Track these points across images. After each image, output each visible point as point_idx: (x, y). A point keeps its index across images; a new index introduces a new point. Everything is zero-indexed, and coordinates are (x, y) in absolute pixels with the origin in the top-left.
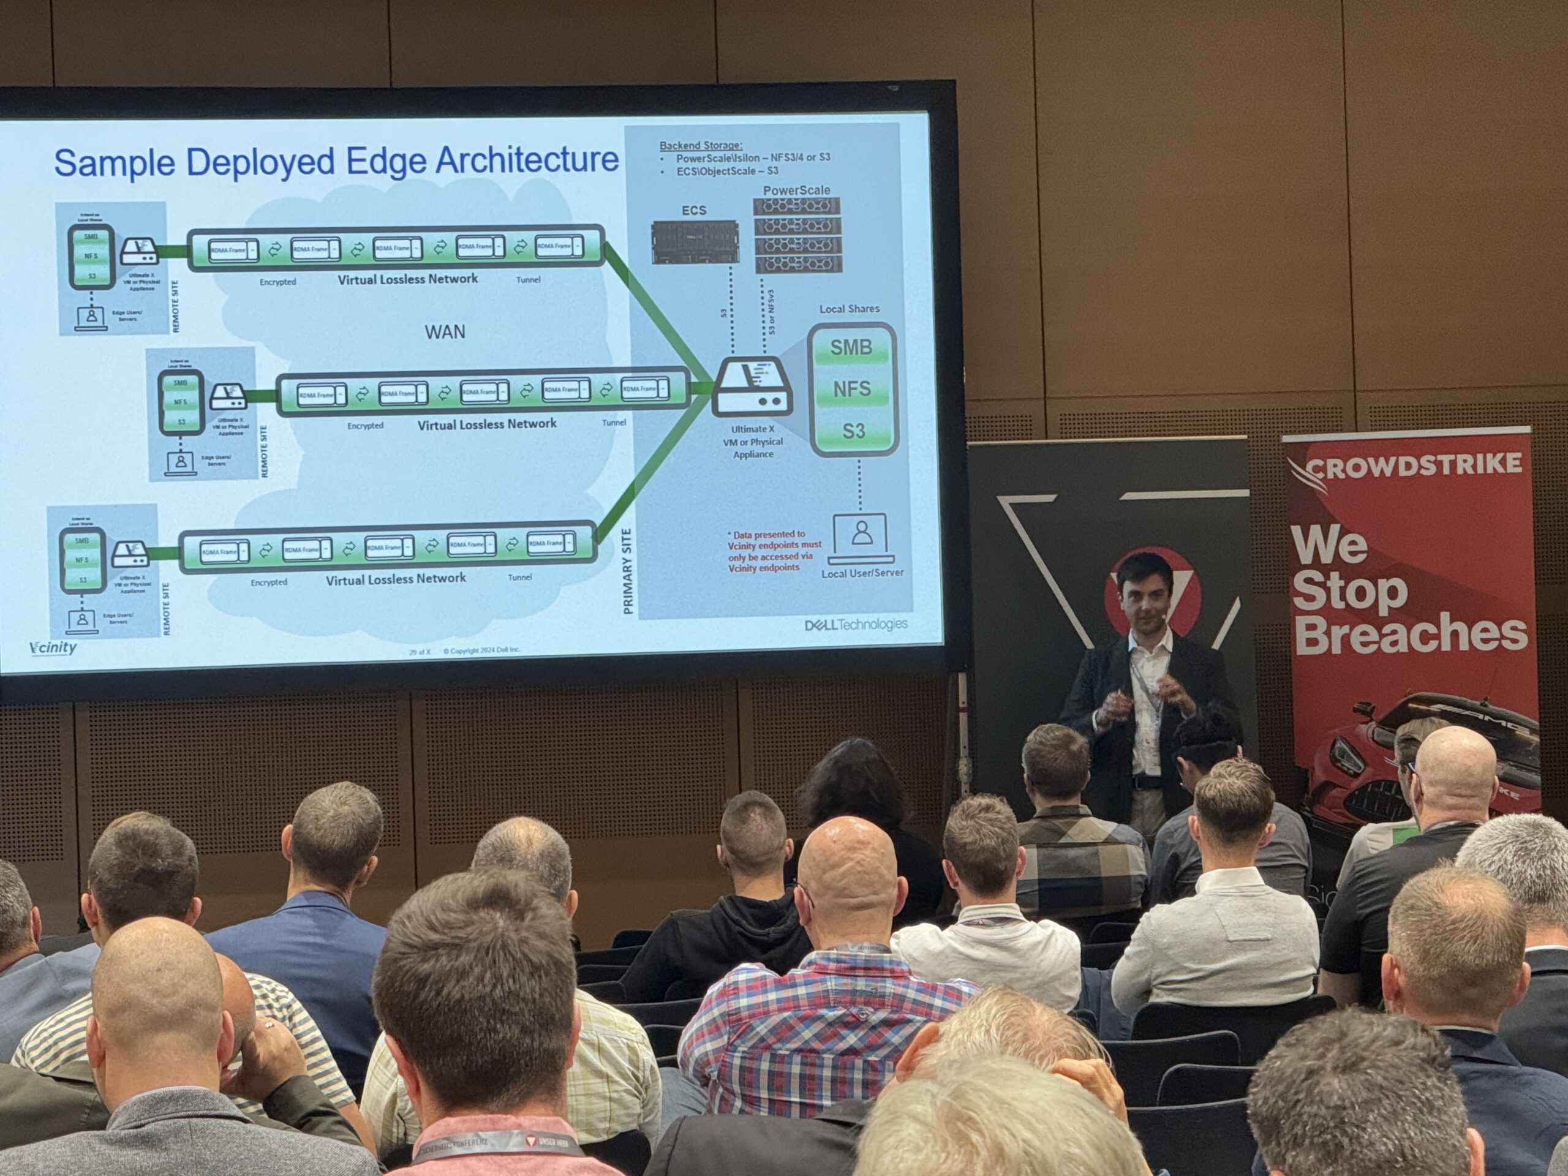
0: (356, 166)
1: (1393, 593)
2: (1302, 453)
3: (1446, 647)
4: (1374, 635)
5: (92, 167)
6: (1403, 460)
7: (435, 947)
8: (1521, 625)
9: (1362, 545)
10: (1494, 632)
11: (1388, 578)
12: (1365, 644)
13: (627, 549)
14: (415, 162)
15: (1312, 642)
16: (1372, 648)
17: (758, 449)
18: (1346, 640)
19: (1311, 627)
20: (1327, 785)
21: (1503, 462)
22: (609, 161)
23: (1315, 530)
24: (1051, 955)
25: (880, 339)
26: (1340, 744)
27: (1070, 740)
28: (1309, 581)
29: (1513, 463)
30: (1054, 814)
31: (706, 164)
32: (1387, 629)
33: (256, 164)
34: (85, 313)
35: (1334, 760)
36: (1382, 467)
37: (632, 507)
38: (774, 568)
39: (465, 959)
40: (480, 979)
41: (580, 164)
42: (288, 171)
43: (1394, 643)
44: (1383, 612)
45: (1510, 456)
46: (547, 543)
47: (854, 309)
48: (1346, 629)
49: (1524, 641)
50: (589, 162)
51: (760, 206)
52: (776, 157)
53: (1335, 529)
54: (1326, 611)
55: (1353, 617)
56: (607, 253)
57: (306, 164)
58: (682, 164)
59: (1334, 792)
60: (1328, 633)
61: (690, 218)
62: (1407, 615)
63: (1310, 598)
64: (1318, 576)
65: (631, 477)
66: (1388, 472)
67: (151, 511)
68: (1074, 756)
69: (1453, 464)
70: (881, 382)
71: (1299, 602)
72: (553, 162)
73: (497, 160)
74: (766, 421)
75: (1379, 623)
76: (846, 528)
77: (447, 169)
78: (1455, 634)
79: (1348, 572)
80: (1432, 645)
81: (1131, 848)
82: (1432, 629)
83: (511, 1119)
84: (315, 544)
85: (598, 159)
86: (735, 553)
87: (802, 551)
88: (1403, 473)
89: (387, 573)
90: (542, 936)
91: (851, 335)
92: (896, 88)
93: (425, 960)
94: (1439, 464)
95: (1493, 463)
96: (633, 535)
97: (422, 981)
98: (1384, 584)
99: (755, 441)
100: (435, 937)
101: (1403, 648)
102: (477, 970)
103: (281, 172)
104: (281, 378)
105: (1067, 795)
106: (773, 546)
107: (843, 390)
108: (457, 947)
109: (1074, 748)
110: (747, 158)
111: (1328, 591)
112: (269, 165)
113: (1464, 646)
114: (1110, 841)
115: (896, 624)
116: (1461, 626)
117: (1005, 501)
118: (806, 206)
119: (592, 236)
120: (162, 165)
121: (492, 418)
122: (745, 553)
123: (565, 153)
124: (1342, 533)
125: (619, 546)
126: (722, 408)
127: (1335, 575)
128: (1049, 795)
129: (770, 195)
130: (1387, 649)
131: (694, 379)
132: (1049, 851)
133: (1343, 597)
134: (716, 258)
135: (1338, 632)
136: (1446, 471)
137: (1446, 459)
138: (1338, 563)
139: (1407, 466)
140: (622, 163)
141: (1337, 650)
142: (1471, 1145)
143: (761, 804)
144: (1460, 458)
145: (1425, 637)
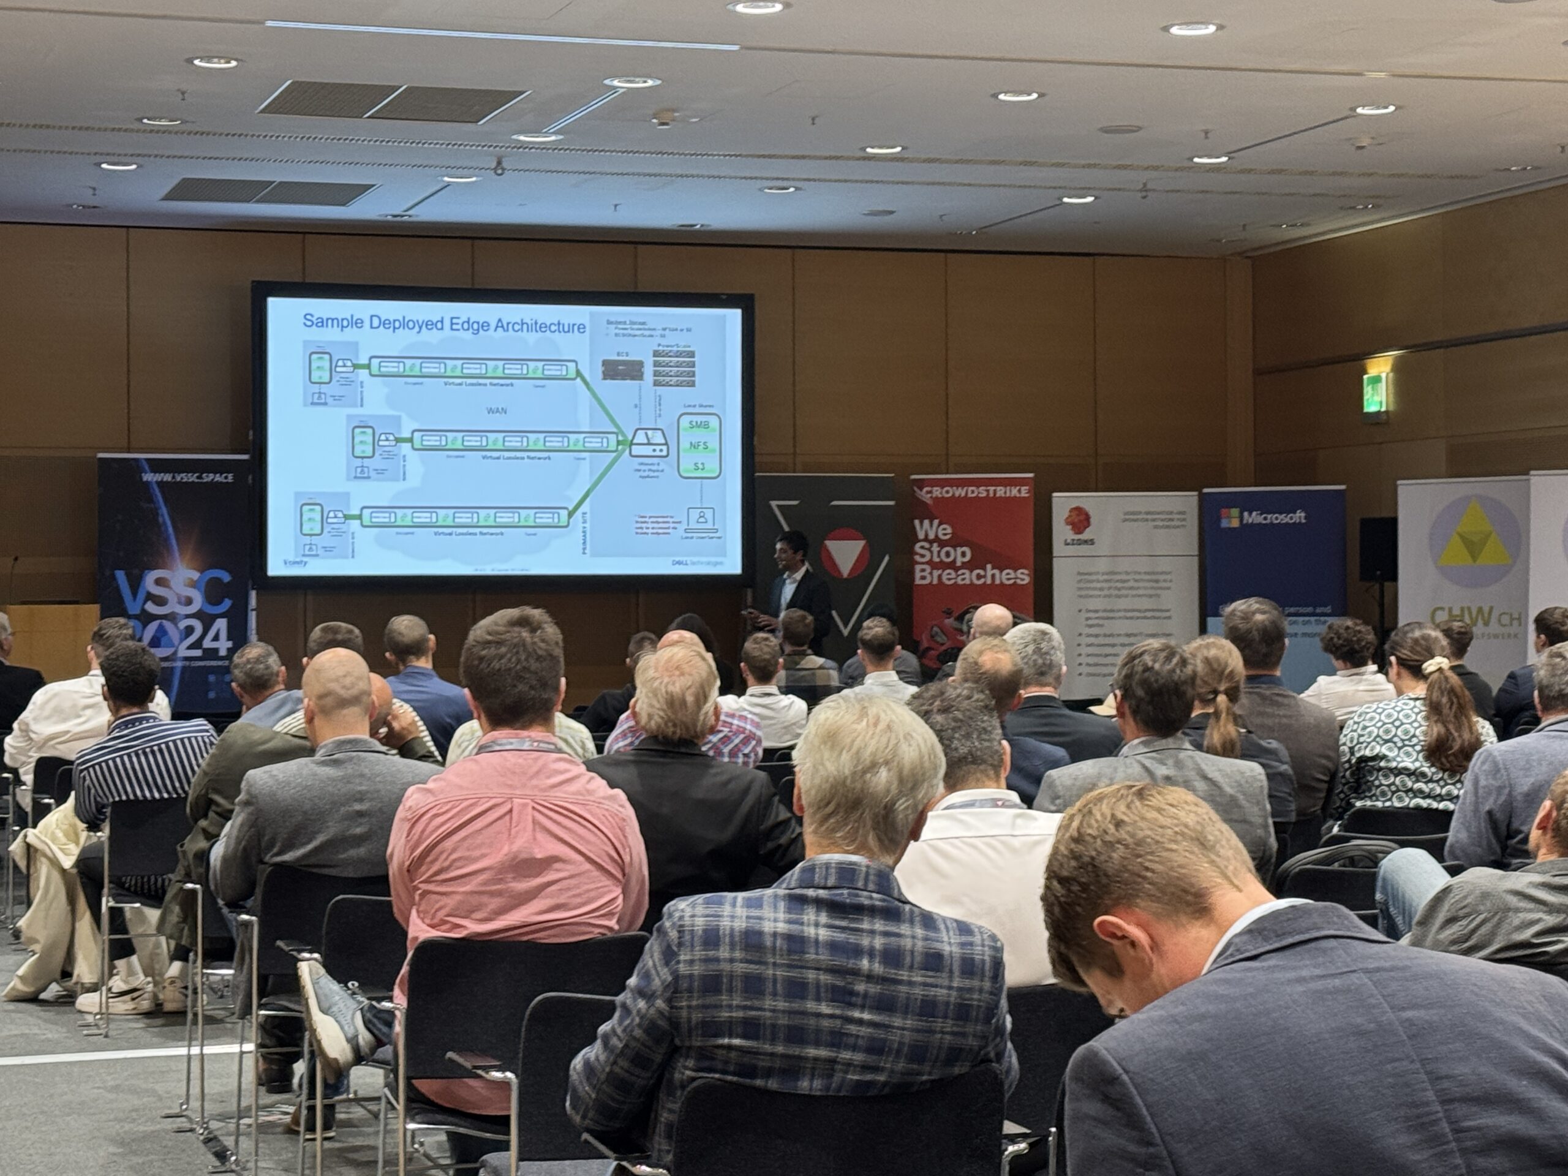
0: (455, 327)
1: (963, 554)
2: (921, 484)
3: (989, 581)
4: (953, 575)
5: (322, 323)
6: (971, 488)
7: (489, 642)
8: (1026, 572)
9: (949, 530)
10: (1012, 575)
11: (962, 546)
12: (949, 579)
13: (585, 522)
14: (484, 326)
15: (923, 578)
16: (952, 582)
17: (652, 474)
18: (940, 576)
19: (923, 570)
20: (928, 649)
21: (1019, 491)
22: (581, 328)
23: (926, 522)
24: (792, 712)
25: (714, 422)
26: (936, 629)
27: (804, 618)
28: (922, 547)
29: (1024, 492)
30: (795, 653)
31: (629, 332)
32: (960, 572)
33: (405, 324)
34: (316, 396)
35: (932, 637)
36: (960, 492)
37: (588, 500)
38: (658, 534)
39: (503, 650)
40: (510, 660)
41: (566, 329)
42: (420, 328)
43: (963, 579)
44: (959, 564)
45: (1023, 488)
46: (545, 518)
47: (701, 406)
48: (940, 572)
49: (1027, 580)
50: (571, 328)
51: (656, 354)
52: (664, 329)
53: (936, 522)
54: (930, 563)
55: (943, 566)
56: (579, 373)
57: (429, 325)
58: (617, 331)
59: (933, 652)
60: (931, 573)
61: (621, 358)
62: (970, 566)
63: (923, 556)
64: (927, 545)
65: (588, 487)
66: (963, 494)
67: (347, 495)
68: (807, 625)
69: (995, 491)
70: (714, 445)
71: (917, 558)
72: (553, 328)
73: (525, 326)
74: (655, 460)
75: (956, 569)
76: (694, 515)
77: (500, 329)
78: (993, 576)
79: (942, 544)
80: (982, 581)
81: (831, 672)
82: (982, 572)
83: (525, 733)
84: (428, 515)
85: (576, 328)
86: (639, 525)
87: (672, 525)
88: (970, 495)
89: (464, 530)
90: (543, 641)
91: (700, 419)
92: (724, 297)
93: (484, 649)
94: (988, 491)
95: (1014, 492)
96: (588, 516)
97: (481, 659)
98: (959, 550)
99: (650, 470)
100: (489, 638)
101: (967, 582)
102: (509, 655)
103: (417, 328)
104: (414, 431)
105: (802, 645)
106: (658, 522)
107: (694, 446)
108: (499, 643)
109: (807, 621)
110: (649, 329)
111: (931, 552)
112: (411, 325)
113: (997, 582)
114: (821, 668)
115: (716, 564)
116: (996, 572)
117: (774, 504)
118: (679, 354)
119: (572, 365)
120: (358, 323)
121: (519, 454)
122: (644, 525)
123: (559, 324)
124: (940, 524)
125: (581, 520)
126: (634, 453)
127: (935, 545)
128: (793, 644)
129: (661, 348)
130: (960, 582)
131: (620, 438)
132: (791, 672)
133: (939, 556)
134: (633, 378)
135: (936, 573)
136: (991, 495)
137: (992, 489)
138: (937, 539)
139: (972, 492)
140: (588, 329)
141: (935, 582)
142: (1003, 748)
143: (649, 639)
144: (999, 488)
145: (979, 577)
